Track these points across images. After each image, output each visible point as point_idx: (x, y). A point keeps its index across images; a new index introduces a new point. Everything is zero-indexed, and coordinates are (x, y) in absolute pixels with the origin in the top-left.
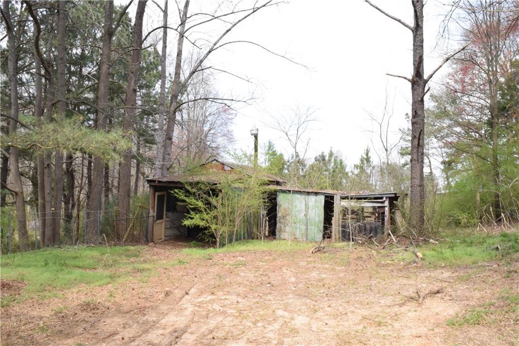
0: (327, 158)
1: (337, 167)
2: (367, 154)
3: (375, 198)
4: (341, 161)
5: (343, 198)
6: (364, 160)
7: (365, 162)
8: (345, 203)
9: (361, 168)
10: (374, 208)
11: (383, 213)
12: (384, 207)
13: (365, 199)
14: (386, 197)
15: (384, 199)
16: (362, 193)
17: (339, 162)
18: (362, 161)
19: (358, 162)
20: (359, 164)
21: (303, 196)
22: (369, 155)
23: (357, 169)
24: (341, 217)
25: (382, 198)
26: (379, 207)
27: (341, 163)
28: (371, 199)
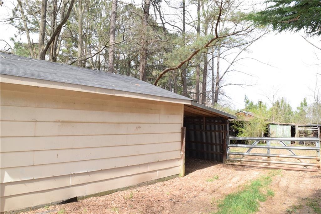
0: (280, 104)
1: (286, 109)
2: (305, 101)
3: (314, 127)
4: (289, 105)
5: (299, 127)
6: (303, 105)
7: (304, 105)
8: (300, 129)
9: (301, 109)
10: (313, 131)
11: (317, 133)
12: (318, 130)
13: (309, 127)
14: (319, 126)
15: (318, 127)
16: (307, 124)
17: (288, 106)
18: (302, 104)
19: (299, 105)
20: (300, 107)
21: (282, 126)
22: (306, 102)
23: (299, 110)
24: (298, 134)
25: (316, 127)
26: (315, 130)
27: (289, 106)
28: (312, 127)
